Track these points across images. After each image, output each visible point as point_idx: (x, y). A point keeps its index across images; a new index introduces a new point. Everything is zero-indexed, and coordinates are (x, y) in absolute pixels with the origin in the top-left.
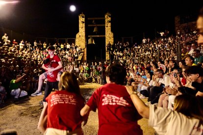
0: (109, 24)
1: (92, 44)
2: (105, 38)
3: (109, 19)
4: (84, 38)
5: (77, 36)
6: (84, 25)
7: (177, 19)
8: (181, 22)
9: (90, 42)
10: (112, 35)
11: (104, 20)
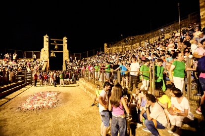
0: (66, 45)
1: (53, 57)
2: (62, 53)
3: (66, 41)
4: (47, 52)
5: (42, 50)
6: (48, 43)
7: (106, 45)
8: (108, 47)
9: (52, 55)
10: (68, 51)
11: (63, 41)
